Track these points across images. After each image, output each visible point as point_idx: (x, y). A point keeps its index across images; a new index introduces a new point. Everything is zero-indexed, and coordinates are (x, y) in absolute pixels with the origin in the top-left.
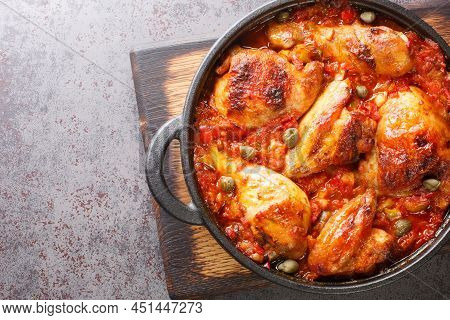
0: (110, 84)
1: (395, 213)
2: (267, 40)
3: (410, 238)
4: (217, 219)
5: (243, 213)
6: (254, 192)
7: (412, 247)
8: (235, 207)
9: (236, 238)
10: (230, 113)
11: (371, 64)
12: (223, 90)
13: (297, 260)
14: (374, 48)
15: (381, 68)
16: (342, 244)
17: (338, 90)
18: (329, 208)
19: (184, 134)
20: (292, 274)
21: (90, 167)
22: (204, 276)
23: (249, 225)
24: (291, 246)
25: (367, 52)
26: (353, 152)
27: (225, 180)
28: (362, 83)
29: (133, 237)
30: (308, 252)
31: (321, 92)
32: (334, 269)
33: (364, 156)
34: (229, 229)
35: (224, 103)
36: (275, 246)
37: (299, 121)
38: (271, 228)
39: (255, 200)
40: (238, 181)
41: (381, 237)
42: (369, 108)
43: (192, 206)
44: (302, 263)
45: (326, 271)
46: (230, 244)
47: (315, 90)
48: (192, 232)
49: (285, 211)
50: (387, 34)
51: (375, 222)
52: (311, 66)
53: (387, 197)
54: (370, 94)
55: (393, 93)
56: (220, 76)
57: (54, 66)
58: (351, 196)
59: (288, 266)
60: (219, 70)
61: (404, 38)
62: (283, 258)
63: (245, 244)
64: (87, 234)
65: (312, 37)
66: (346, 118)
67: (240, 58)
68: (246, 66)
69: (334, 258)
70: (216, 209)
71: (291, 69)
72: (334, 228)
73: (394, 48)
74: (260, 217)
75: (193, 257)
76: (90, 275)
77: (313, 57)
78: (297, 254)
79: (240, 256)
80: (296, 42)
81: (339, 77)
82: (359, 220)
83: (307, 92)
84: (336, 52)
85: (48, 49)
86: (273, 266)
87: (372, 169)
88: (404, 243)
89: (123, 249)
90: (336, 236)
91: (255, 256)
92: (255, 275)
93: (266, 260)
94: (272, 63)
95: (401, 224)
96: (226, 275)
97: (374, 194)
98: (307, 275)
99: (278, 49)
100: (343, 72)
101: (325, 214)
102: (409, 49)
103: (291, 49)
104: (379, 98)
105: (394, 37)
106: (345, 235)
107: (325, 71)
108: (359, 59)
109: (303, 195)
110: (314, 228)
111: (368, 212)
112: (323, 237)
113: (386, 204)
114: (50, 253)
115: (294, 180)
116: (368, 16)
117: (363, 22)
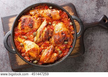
1: (58, 49)
2: (29, 14)
3: (62, 54)
4: (20, 52)
5: (25, 51)
6: (27, 46)
7: (63, 57)
8: (24, 50)
9: (24, 56)
10: (22, 30)
11: (51, 18)
12: (20, 25)
13: (37, 60)
14: (52, 14)
15: (54, 18)
16: (47, 56)
17: (44, 23)
18: (44, 49)
19: (12, 35)
20: (36, 63)
22: (19, 65)
23: (26, 53)
24: (35, 57)
25: (50, 15)
26: (48, 37)
27: (21, 44)
28: (50, 22)
29: (4, 57)
30: (40, 59)
31: (41, 24)
32: (45, 62)
33: (51, 37)
34: (22, 54)
35: (20, 27)
36: (32, 57)
37: (36, 31)
38: (31, 54)
39: (27, 48)
40: (24, 44)
41: (55, 55)
42: (51, 27)
43: (14, 50)
44: (39, 61)
45: (43, 62)
46: (23, 58)
47: (40, 24)
48: (16, 56)
49: (34, 50)
50: (55, 11)
51: (54, 51)
52: (38, 19)
53: (56, 46)
54: (52, 24)
55: (57, 23)
56: (19, 22)
58: (49, 46)
59: (35, 62)
60: (19, 21)
61: (58, 11)
62: (34, 60)
63: (26, 57)
65: (39, 12)
66: (46, 29)
67: (23, 18)
68: (24, 19)
69: (45, 60)
70: (20, 50)
71: (34, 19)
72: (45, 53)
73: (56, 14)
74: (28, 51)
75: (16, 61)
77: (39, 17)
78: (37, 59)
79: (25, 60)
80: (35, 14)
81: (45, 21)
82: (50, 51)
83: (38, 24)
84: (44, 15)
86: (32, 62)
87: (52, 40)
88: (61, 56)
89: (2, 60)
90: (45, 55)
91: (28, 60)
92: (29, 64)
93: (31, 61)
94: (30, 18)
95: (60, 52)
96: (23, 64)
97: (53, 45)
98: (40, 64)
99: (31, 15)
100: (46, 20)
101: (43, 50)
102: (59, 14)
103: (34, 15)
104: (54, 25)
105: (56, 11)
106: (47, 54)
107: (42, 19)
108: (49, 17)
109: (38, 46)
110: (41, 53)
111: (52, 49)
112: (43, 55)
113: (56, 47)
115: (36, 43)
116: (51, 7)
117: (50, 9)
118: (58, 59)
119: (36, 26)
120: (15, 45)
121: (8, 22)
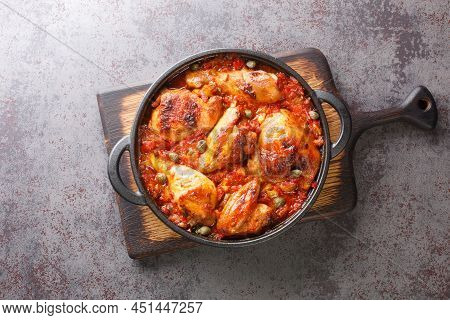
0: (85, 116)
1: (274, 193)
2: (185, 83)
3: (285, 209)
4: (156, 201)
5: (172, 196)
6: (178, 183)
7: (286, 215)
8: (167, 194)
9: (169, 213)
10: (162, 132)
11: (253, 96)
12: (156, 116)
13: (210, 227)
14: (254, 85)
15: (260, 98)
16: (237, 215)
17: (231, 114)
18: (229, 192)
19: (132, 148)
20: (206, 235)
21: (73, 172)
22: (151, 241)
23: (176, 204)
24: (204, 216)
25: (250, 88)
26: (242, 154)
27: (160, 175)
28: (249, 109)
29: (104, 217)
30: (216, 220)
31: (221, 115)
32: (233, 231)
33: (251, 156)
34: (164, 208)
35: (158, 125)
36: (193, 217)
37: (207, 135)
38: (190, 205)
39: (179, 187)
40: (168, 176)
41: (264, 209)
42: (253, 125)
43: (138, 193)
44: (213, 229)
45: (228, 232)
46: (165, 217)
47: (217, 115)
48: (141, 212)
49: (198, 194)
50: (263, 76)
51: (259, 199)
52: (213, 99)
53: (268, 182)
54: (254, 115)
55: (269, 114)
56: (155, 108)
57: (47, 105)
58: (243, 183)
59: (203, 230)
60: (154, 104)
61: (274, 77)
62: (200, 225)
63: (175, 216)
64: (73, 217)
65: (214, 80)
66: (235, 134)
67: (167, 96)
68: (170, 101)
69: (233, 223)
70: (155, 196)
71: (200, 102)
72: (232, 204)
73: (267, 85)
74: (182, 198)
75: (143, 228)
76: (76, 244)
77: (215, 93)
78: (209, 222)
79: (171, 225)
80: (204, 83)
81: (233, 105)
82: (248, 198)
83: (211, 116)
84: (230, 88)
85: (42, 94)
86: (193, 231)
87: (254, 164)
88: (281, 212)
89: (97, 226)
90: (233, 209)
91: (181, 224)
92: (185, 239)
93: (189, 227)
94: (187, 99)
95: (278, 201)
96: (166, 239)
97: (258, 182)
98: (217, 236)
99: (191, 89)
100: (235, 102)
101: (227, 196)
102: (278, 84)
103: (200, 88)
104: (260, 118)
105: (267, 77)
106: (239, 208)
107: (223, 101)
108: (246, 93)
109: (211, 183)
110: (219, 205)
111: (254, 193)
112: (226, 210)
113: (267, 187)
114: (48, 231)
115: (205, 173)
116: (251, 64)
117: (248, 68)
118: (273, 221)
119: (204, 121)
120: (142, 179)
121: (119, 110)
